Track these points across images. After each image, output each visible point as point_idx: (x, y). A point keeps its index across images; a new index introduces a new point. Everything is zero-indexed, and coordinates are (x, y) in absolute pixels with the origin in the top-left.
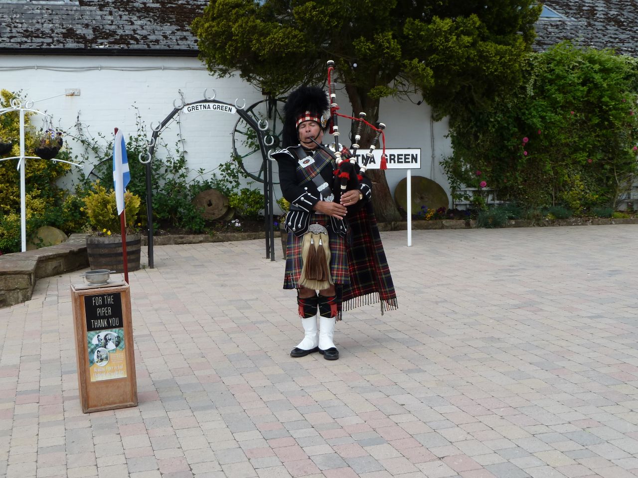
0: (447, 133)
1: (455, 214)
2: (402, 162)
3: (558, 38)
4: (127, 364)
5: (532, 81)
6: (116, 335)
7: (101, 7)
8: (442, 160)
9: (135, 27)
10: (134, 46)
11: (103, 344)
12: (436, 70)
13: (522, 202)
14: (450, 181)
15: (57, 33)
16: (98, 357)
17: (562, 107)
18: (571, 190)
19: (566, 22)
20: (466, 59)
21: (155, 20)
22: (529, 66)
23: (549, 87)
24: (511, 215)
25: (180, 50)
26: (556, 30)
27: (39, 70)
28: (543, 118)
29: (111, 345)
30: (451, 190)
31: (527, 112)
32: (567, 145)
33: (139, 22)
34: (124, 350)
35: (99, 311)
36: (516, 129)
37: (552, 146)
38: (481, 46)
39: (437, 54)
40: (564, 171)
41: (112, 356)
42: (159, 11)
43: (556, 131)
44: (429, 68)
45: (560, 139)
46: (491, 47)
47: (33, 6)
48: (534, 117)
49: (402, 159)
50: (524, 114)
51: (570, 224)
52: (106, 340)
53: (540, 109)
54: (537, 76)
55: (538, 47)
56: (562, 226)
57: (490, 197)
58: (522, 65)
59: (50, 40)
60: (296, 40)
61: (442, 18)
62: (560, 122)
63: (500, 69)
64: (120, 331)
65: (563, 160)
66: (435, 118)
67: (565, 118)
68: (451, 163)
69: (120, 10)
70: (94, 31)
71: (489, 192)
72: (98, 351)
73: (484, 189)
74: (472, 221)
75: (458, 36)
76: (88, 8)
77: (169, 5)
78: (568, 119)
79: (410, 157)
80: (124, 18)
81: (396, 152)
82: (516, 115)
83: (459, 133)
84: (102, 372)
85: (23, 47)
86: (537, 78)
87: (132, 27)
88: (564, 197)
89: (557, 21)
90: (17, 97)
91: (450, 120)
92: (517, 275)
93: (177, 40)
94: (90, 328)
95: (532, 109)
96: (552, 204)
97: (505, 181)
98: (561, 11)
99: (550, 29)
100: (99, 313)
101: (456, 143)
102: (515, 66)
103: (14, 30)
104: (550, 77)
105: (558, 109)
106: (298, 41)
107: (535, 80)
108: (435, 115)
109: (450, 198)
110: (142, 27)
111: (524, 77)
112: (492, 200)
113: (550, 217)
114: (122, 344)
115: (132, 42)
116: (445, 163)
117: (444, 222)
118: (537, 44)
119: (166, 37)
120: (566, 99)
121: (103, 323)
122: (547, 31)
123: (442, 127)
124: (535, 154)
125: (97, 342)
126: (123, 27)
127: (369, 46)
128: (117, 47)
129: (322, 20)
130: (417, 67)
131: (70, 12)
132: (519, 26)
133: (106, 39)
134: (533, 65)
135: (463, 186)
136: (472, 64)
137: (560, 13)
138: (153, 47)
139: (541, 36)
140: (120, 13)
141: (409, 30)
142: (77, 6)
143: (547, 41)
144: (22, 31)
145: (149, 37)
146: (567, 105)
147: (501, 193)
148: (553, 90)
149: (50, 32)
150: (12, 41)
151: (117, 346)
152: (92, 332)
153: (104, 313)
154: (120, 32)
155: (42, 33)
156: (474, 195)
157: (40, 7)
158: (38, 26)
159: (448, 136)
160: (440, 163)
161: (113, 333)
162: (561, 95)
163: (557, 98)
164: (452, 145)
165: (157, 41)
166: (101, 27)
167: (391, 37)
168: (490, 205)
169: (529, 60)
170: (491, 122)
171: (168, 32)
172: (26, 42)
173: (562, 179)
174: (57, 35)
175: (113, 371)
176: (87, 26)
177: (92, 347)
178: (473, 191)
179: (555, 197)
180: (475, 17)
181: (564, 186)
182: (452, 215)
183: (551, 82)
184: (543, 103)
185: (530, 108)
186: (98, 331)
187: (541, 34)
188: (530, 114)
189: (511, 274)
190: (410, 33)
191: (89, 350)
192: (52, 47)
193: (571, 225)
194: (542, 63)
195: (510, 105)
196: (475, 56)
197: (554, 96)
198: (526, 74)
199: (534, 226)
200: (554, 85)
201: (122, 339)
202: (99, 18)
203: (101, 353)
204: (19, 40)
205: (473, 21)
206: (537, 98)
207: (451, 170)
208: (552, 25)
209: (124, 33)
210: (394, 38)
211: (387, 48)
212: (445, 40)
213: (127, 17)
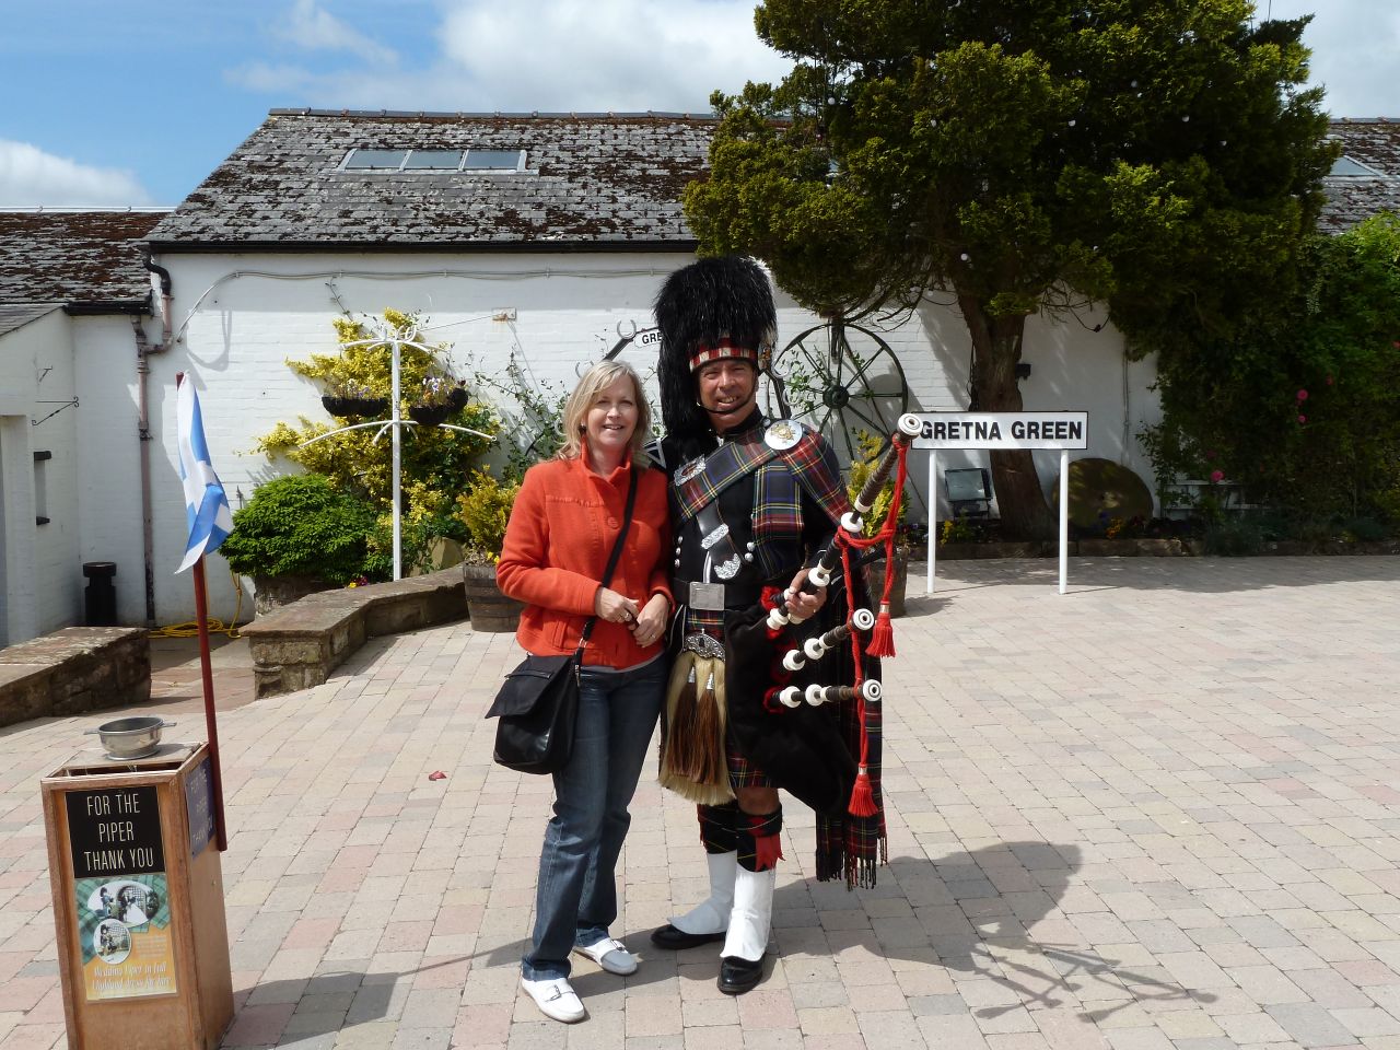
0: (1154, 382)
1: (1164, 527)
2: (1051, 437)
3: (1372, 210)
4: (176, 963)
5: (1317, 287)
6: (147, 889)
7: (572, 177)
8: (1142, 431)
9: (617, 206)
10: (606, 235)
11: (114, 911)
12: (1120, 263)
13: (1293, 508)
14: (1156, 468)
15: (488, 219)
16: (103, 941)
17: (1376, 335)
18: (1391, 487)
19: (1387, 184)
20: (1180, 241)
21: (653, 195)
22: (1312, 261)
23: (1350, 297)
24: (1269, 532)
25: (680, 242)
26: (1368, 197)
27: (451, 278)
28: (1337, 355)
29: (136, 915)
30: (1158, 485)
31: (1306, 344)
32: (1384, 404)
33: (627, 199)
34: (169, 926)
35: (102, 829)
36: (1284, 376)
37: (1354, 406)
38: (1211, 217)
39: (1122, 233)
40: (1378, 452)
41: (139, 940)
42: (663, 181)
43: (1362, 380)
44: (1104, 258)
45: (1371, 394)
46: (1232, 220)
47: (464, 178)
48: (1320, 352)
49: (1051, 430)
50: (1300, 347)
51: (1385, 552)
52: (124, 902)
53: (1331, 339)
54: (1327, 278)
55: (1331, 226)
56: (1371, 554)
57: (1233, 498)
58: (1299, 258)
59: (472, 229)
60: (849, 210)
61: (1134, 164)
62: (1370, 362)
63: (1251, 259)
64: (158, 881)
65: (1376, 432)
66: (1132, 356)
67: (1381, 355)
68: (1157, 437)
69: (600, 181)
70: (547, 215)
71: (1230, 489)
72: (103, 927)
73: (1221, 482)
74: (1193, 544)
75: (1164, 196)
76: (550, 178)
77: (684, 171)
78: (1387, 357)
79: (1067, 428)
80: (605, 192)
81: (1040, 418)
82: (1285, 350)
83: (1175, 382)
84: (113, 979)
85: (425, 240)
86: (1326, 282)
87: (612, 207)
88: (1376, 500)
89: (1368, 182)
90: (414, 322)
91: (1160, 358)
92: (1265, 679)
93: (680, 226)
94: (82, 872)
95: (1316, 339)
96: (1352, 512)
97: (1261, 469)
98: (1376, 165)
99: (1355, 195)
100: (105, 836)
101: (1169, 400)
102: (1281, 255)
103: (421, 215)
104: (1353, 278)
105: (1367, 339)
106: (852, 214)
107: (1325, 285)
108: (1132, 349)
109: (1156, 500)
110: (629, 207)
111: (1302, 280)
112: (1235, 503)
113: (1346, 538)
114: (163, 911)
115: (604, 229)
116: (1148, 438)
117: (1140, 543)
118: (1329, 221)
119: (662, 221)
120: (1385, 320)
121: (115, 859)
122: (1350, 199)
123: (1145, 372)
124: (1320, 420)
125: (100, 906)
126: (598, 206)
127: (985, 219)
128: (576, 238)
129: (897, 172)
130: (1079, 256)
131: (520, 186)
132: (1291, 182)
133: (564, 225)
134: (1320, 257)
135: (1181, 477)
136: (1193, 252)
137: (1374, 168)
138: (635, 237)
139: (1338, 208)
140: (600, 185)
141: (1068, 187)
142: (536, 175)
143: (1349, 215)
144: (434, 216)
145: (635, 221)
146: (1386, 331)
147: (1252, 492)
148: (1359, 304)
149: (478, 216)
150: (411, 231)
151: (150, 916)
152: (88, 882)
153: (117, 835)
154: (590, 214)
155: (464, 219)
156: (1202, 494)
157: (476, 178)
158: (461, 208)
159: (1154, 388)
160: (1138, 436)
161: (141, 886)
162: (1375, 312)
163: (1365, 319)
164: (1162, 404)
165: (647, 228)
166: (562, 207)
167: (1029, 201)
168: (1235, 512)
169: (1313, 248)
170: (1238, 362)
171: (669, 214)
172: (432, 233)
173: (1371, 468)
174: (486, 221)
175: (141, 977)
176: (540, 205)
177: (89, 917)
178: (1200, 486)
179: (1359, 499)
180: (1200, 162)
181: (1376, 480)
182: (1156, 530)
183: (1354, 288)
184: (1338, 328)
185: (1313, 337)
186: (101, 879)
187: (1337, 204)
188: (1312, 347)
189: (1254, 675)
190: (1069, 191)
191: (81, 924)
192: (472, 239)
193: (1389, 553)
194: (1338, 254)
195: (1274, 332)
196: (1198, 235)
197: (1359, 314)
198: (1306, 276)
199: (1315, 554)
200: (1359, 294)
201: (164, 901)
202: (563, 193)
203: (112, 933)
204: (422, 229)
205: (1196, 168)
206: (1327, 318)
207: (1157, 448)
208: (1359, 189)
209: (595, 217)
210: (1035, 204)
211: (1022, 222)
212: (1137, 204)
213: (609, 190)
